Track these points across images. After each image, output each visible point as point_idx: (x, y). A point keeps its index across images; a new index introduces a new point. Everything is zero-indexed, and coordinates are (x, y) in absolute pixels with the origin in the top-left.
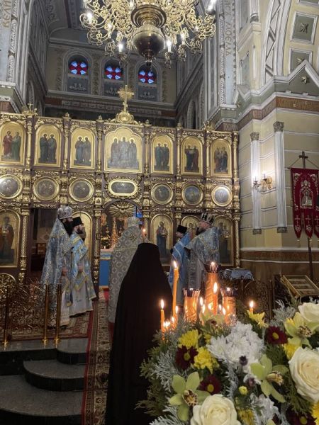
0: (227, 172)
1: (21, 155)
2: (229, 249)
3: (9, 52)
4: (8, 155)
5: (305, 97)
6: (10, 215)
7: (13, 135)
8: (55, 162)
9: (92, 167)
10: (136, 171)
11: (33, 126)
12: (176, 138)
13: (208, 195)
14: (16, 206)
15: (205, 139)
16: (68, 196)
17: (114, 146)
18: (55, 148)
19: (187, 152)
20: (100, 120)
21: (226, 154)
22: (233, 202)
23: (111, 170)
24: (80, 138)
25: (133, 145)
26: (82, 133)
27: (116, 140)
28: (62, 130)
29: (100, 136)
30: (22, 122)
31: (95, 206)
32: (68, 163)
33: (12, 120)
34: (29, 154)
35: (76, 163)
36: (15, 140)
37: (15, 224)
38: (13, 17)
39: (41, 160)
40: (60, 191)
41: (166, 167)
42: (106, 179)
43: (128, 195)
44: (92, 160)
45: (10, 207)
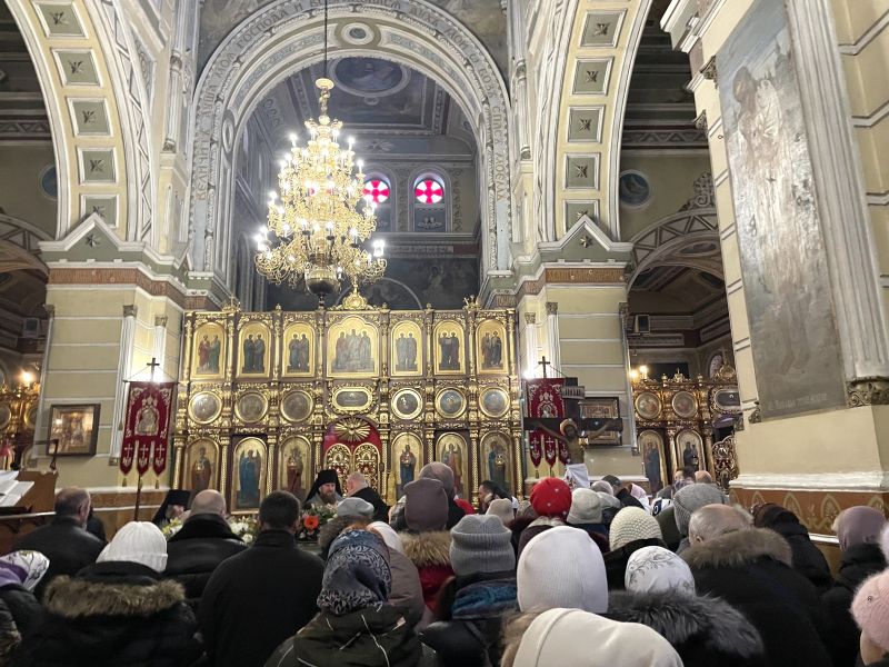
0: (501, 366)
1: (220, 365)
2: (507, 481)
3: (206, 231)
4: (205, 367)
5: (588, 264)
6: (207, 446)
7: (211, 339)
8: (263, 370)
10: (370, 375)
11: (235, 326)
12: (426, 323)
13: (474, 403)
14: (213, 433)
15: (467, 322)
16: (279, 415)
17: (341, 343)
18: (263, 352)
19: (442, 342)
21: (499, 341)
22: (512, 410)
23: (336, 376)
24: (295, 336)
25: (366, 338)
26: (299, 329)
27: (343, 333)
28: (272, 327)
29: (322, 331)
30: (222, 322)
31: (314, 426)
32: (280, 370)
33: (210, 320)
34: (230, 364)
35: (289, 369)
36: (213, 346)
37: (213, 457)
38: (209, 186)
39: (245, 370)
40: (269, 410)
41: (412, 366)
42: (329, 389)
43: (360, 409)
45: (207, 435)
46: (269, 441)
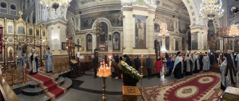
0: (45, 36)
9: (13, 33)
10: (25, 35)
12: (34, 27)
13: (42, 42)
15: (41, 28)
16: (7, 42)
17: (19, 28)
19: (36, 31)
20: (15, 20)
21: (45, 32)
22: (47, 44)
23: (18, 34)
24: (9, 25)
26: (10, 23)
27: (19, 26)
29: (15, 25)
31: (15, 45)
32: (6, 32)
40: (5, 40)
41: (32, 34)
42: (17, 37)
43: (23, 41)
44: (13, 31)
46: (5, 47)
